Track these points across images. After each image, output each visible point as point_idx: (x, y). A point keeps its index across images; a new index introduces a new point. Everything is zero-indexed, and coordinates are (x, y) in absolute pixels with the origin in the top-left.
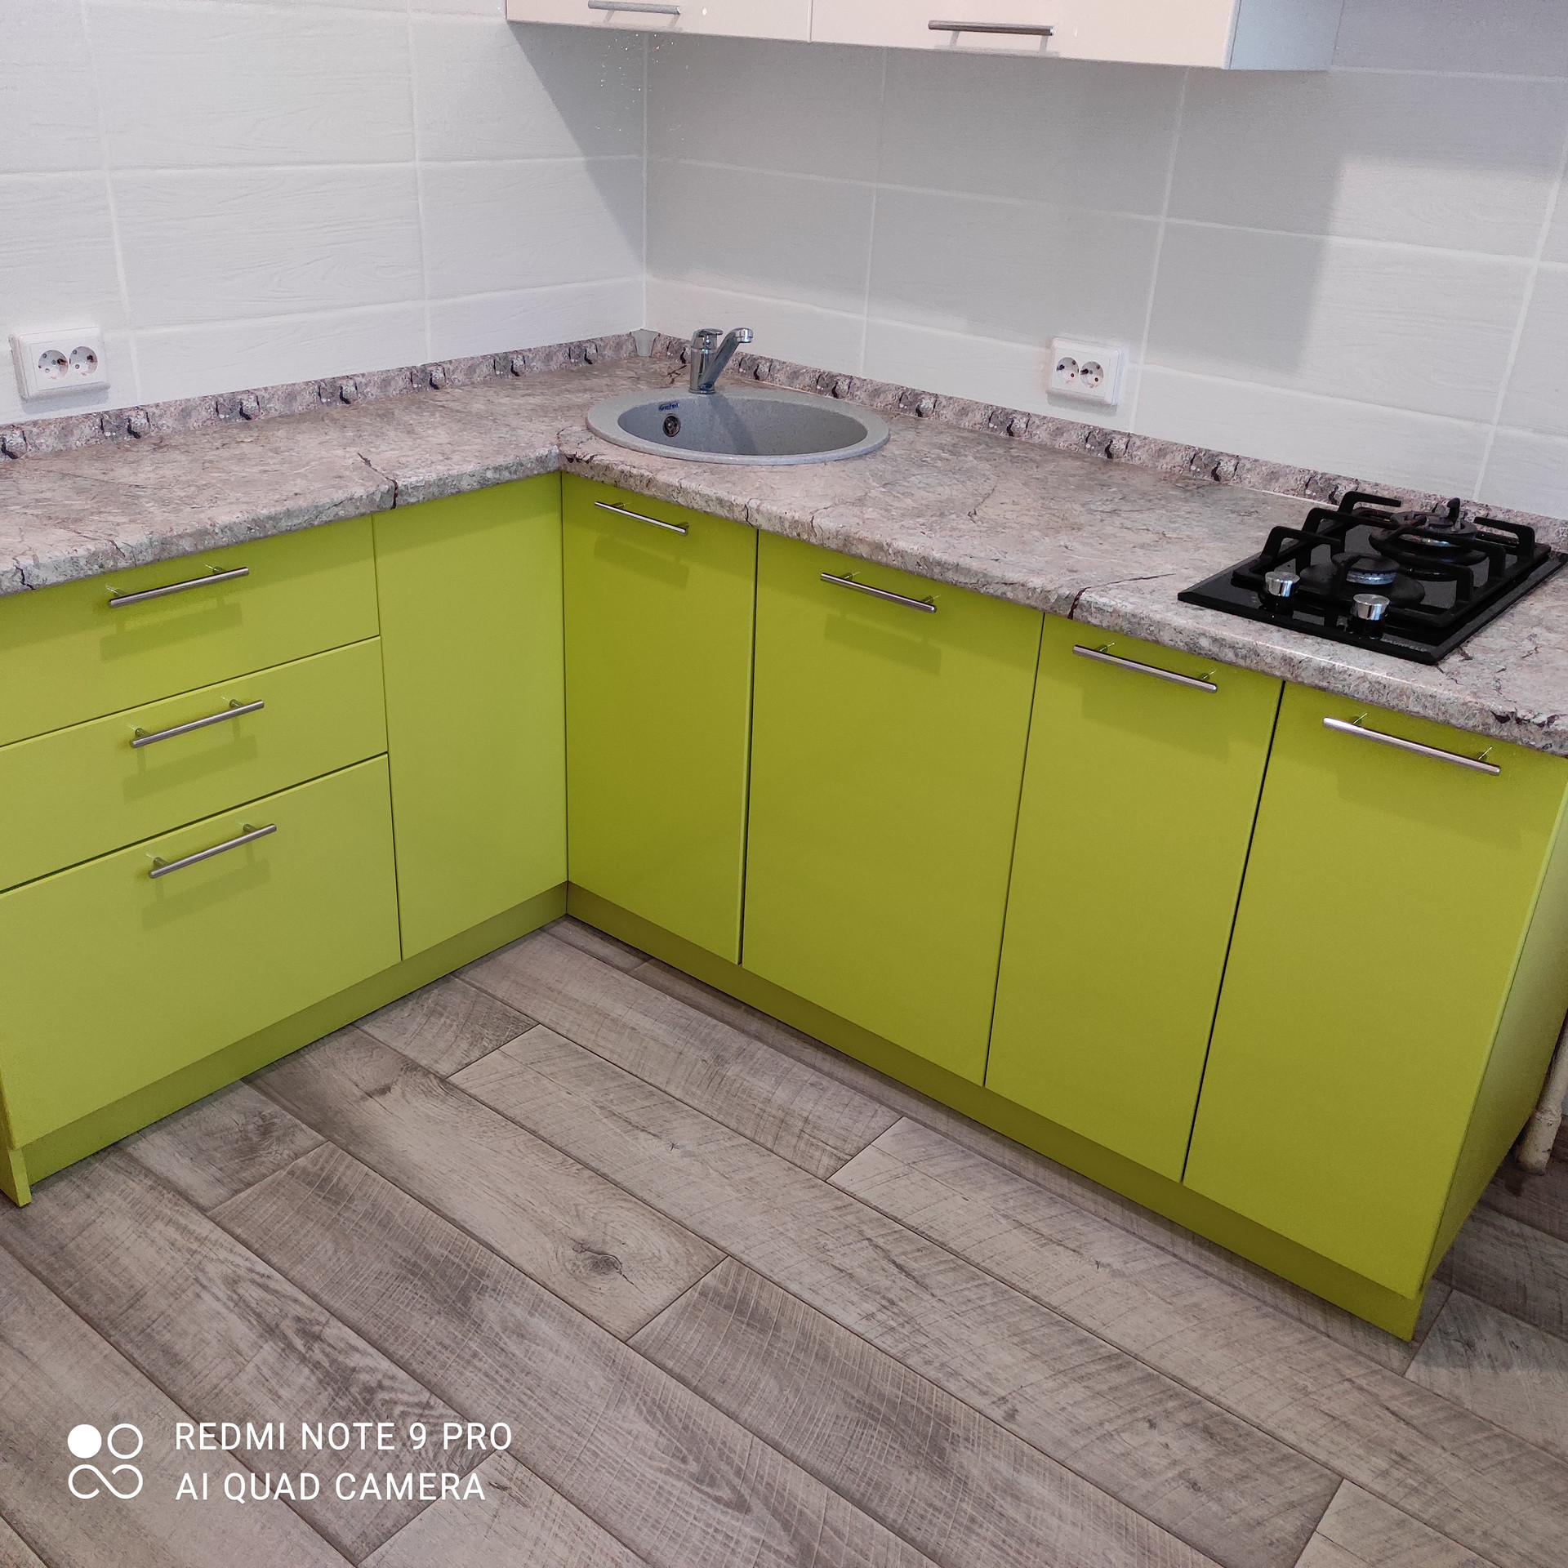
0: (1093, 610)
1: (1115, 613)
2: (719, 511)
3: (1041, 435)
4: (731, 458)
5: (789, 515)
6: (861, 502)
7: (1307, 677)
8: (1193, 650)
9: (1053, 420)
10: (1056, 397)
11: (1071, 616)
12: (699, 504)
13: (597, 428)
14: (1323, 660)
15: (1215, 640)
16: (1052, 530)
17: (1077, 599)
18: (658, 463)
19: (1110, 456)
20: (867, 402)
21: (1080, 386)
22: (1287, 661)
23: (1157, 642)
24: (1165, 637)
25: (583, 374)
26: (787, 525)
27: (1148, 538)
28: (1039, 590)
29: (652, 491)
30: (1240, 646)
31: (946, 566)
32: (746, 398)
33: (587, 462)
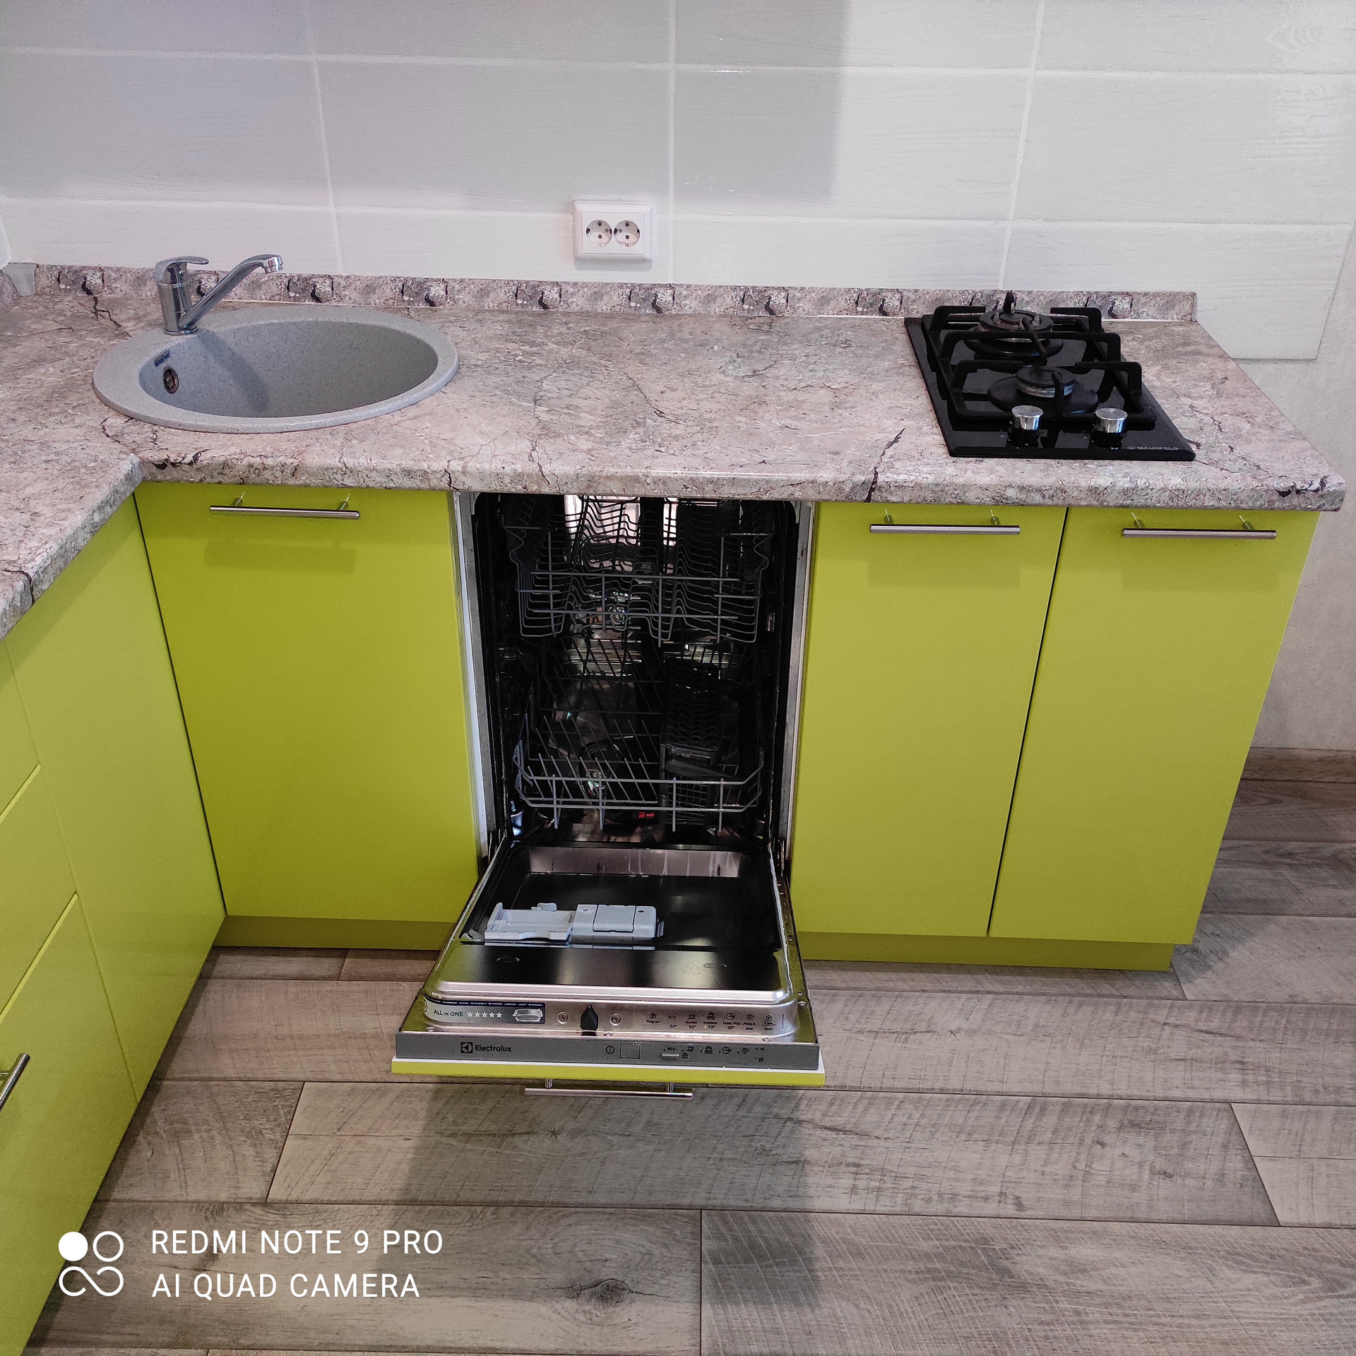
0: (892, 488)
1: (919, 486)
5: (508, 469)
7: (1110, 500)
8: (1000, 502)
9: (585, 285)
10: (584, 262)
11: (869, 500)
12: (377, 480)
13: (143, 415)
14: (1125, 482)
15: (1022, 488)
16: (748, 411)
17: (874, 483)
19: (659, 310)
20: (361, 300)
26: (507, 480)
27: (823, 395)
28: (831, 484)
29: (303, 479)
33: (190, 464)
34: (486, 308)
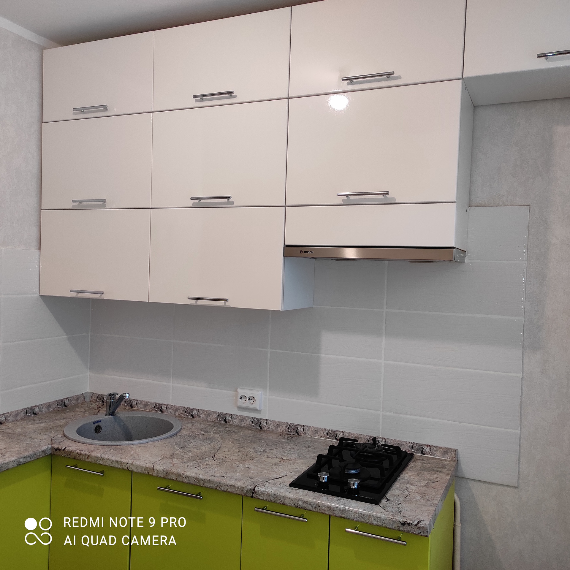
0: (260, 494)
1: (268, 494)
2: (117, 466)
3: (236, 422)
4: (121, 443)
5: (144, 465)
6: (172, 457)
7: (337, 513)
8: (297, 507)
9: (240, 416)
10: (240, 408)
11: (252, 497)
12: (108, 463)
13: (68, 435)
14: (341, 507)
15: (304, 502)
16: (243, 461)
17: (254, 490)
18: (92, 448)
19: (261, 428)
20: (173, 413)
21: (248, 404)
22: (330, 508)
23: (284, 504)
24: (287, 502)
25: (63, 411)
26: (143, 469)
27: (276, 460)
28: (240, 488)
29: (90, 460)
30: (313, 503)
31: (205, 481)
32: (127, 416)
33: (63, 450)
34: (208, 420)
